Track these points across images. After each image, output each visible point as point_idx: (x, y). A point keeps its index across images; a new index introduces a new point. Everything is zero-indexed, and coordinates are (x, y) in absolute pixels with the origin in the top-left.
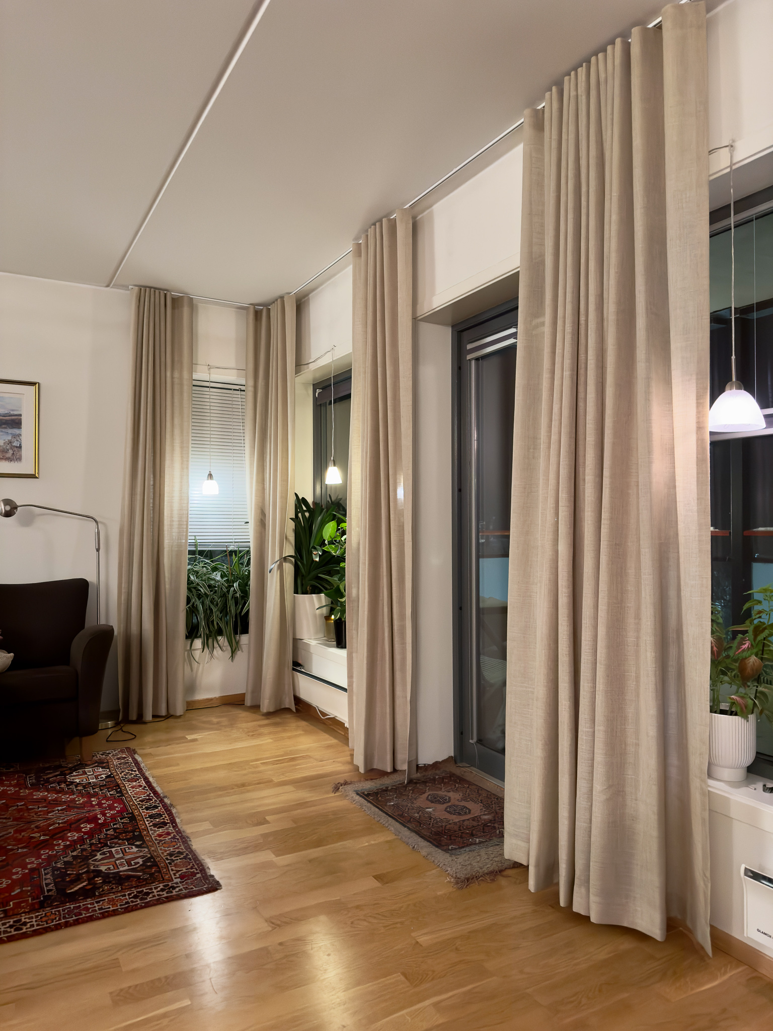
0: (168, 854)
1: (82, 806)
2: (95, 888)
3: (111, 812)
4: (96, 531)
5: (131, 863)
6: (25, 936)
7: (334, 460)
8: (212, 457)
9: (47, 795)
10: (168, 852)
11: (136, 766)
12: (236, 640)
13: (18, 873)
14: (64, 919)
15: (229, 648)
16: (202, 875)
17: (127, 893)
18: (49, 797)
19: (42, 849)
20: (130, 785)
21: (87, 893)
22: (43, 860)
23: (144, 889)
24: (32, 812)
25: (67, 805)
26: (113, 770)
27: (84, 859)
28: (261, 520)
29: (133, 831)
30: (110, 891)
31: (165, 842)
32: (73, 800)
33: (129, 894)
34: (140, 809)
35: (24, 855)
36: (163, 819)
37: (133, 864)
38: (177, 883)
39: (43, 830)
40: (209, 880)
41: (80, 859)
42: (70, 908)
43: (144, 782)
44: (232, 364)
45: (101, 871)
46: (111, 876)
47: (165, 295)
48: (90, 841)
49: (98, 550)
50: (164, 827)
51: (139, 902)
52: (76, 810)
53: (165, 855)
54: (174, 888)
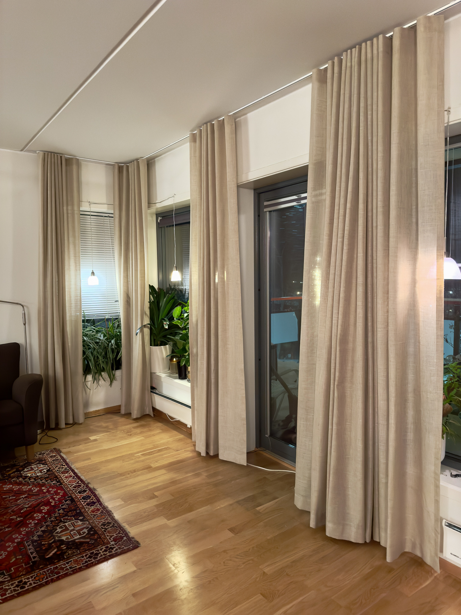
0: (102, 525)
1: (38, 493)
2: (63, 553)
3: (58, 497)
4: (23, 312)
5: (81, 533)
6: (28, 592)
7: (176, 267)
8: (93, 260)
9: (12, 487)
10: (101, 523)
11: (64, 462)
12: (113, 375)
13: (10, 546)
14: (50, 577)
15: (109, 379)
16: (126, 537)
17: (84, 555)
18: (14, 488)
19: (21, 527)
20: (64, 476)
21: (59, 557)
22: (24, 535)
23: (94, 551)
24: (6, 501)
25: (27, 493)
26: (50, 466)
27: (50, 532)
28: (127, 301)
29: (76, 510)
30: (73, 555)
31: (97, 516)
32: (30, 490)
33: (86, 556)
34: (75, 493)
35: (10, 532)
36: (92, 499)
37: (82, 533)
38: (113, 545)
39: (17, 513)
40: (132, 541)
41: (47, 532)
42: (51, 569)
43: (72, 474)
44: (105, 201)
45: (63, 540)
46: (70, 543)
47: (61, 157)
48: (50, 519)
49: (25, 324)
50: (94, 506)
51: (93, 561)
52: (34, 497)
53: (100, 525)
54: (112, 548)
